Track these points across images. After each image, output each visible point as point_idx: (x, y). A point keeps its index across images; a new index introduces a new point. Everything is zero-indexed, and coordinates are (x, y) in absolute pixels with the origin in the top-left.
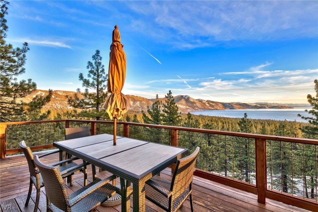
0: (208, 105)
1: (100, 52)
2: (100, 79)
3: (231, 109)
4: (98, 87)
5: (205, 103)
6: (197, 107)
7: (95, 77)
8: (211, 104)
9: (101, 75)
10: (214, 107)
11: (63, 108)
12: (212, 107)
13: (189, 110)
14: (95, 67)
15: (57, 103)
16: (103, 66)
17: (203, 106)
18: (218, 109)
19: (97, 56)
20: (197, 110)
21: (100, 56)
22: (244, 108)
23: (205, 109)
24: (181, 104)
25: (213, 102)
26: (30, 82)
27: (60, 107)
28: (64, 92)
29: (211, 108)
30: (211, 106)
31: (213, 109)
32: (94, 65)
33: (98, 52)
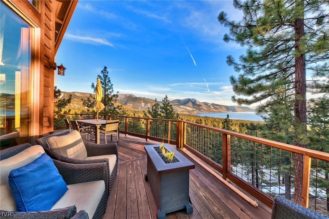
0: (212, 107)
1: (107, 68)
2: (107, 87)
3: (233, 111)
4: (105, 93)
5: (210, 106)
6: (203, 109)
7: (103, 86)
8: (215, 107)
9: (108, 84)
10: (218, 109)
11: (80, 107)
12: (217, 110)
13: (195, 112)
14: (103, 79)
15: (75, 103)
16: (109, 78)
17: (208, 109)
18: (222, 111)
19: (104, 71)
20: (202, 112)
21: (107, 71)
22: (245, 111)
23: (210, 111)
24: (189, 106)
25: (217, 105)
26: (56, 89)
27: (77, 107)
28: (81, 93)
29: (215, 110)
30: (215, 108)
31: (217, 111)
32: (103, 78)
33: (105, 68)
